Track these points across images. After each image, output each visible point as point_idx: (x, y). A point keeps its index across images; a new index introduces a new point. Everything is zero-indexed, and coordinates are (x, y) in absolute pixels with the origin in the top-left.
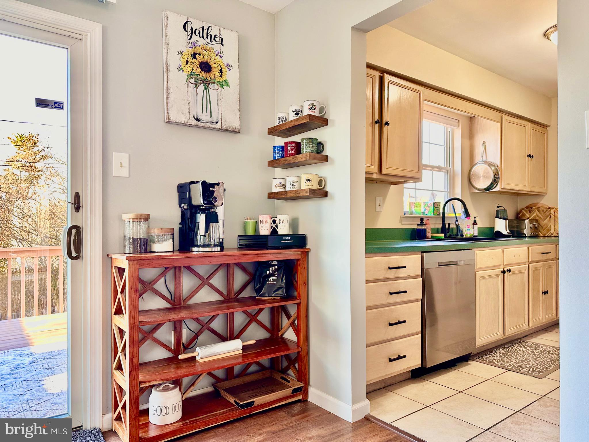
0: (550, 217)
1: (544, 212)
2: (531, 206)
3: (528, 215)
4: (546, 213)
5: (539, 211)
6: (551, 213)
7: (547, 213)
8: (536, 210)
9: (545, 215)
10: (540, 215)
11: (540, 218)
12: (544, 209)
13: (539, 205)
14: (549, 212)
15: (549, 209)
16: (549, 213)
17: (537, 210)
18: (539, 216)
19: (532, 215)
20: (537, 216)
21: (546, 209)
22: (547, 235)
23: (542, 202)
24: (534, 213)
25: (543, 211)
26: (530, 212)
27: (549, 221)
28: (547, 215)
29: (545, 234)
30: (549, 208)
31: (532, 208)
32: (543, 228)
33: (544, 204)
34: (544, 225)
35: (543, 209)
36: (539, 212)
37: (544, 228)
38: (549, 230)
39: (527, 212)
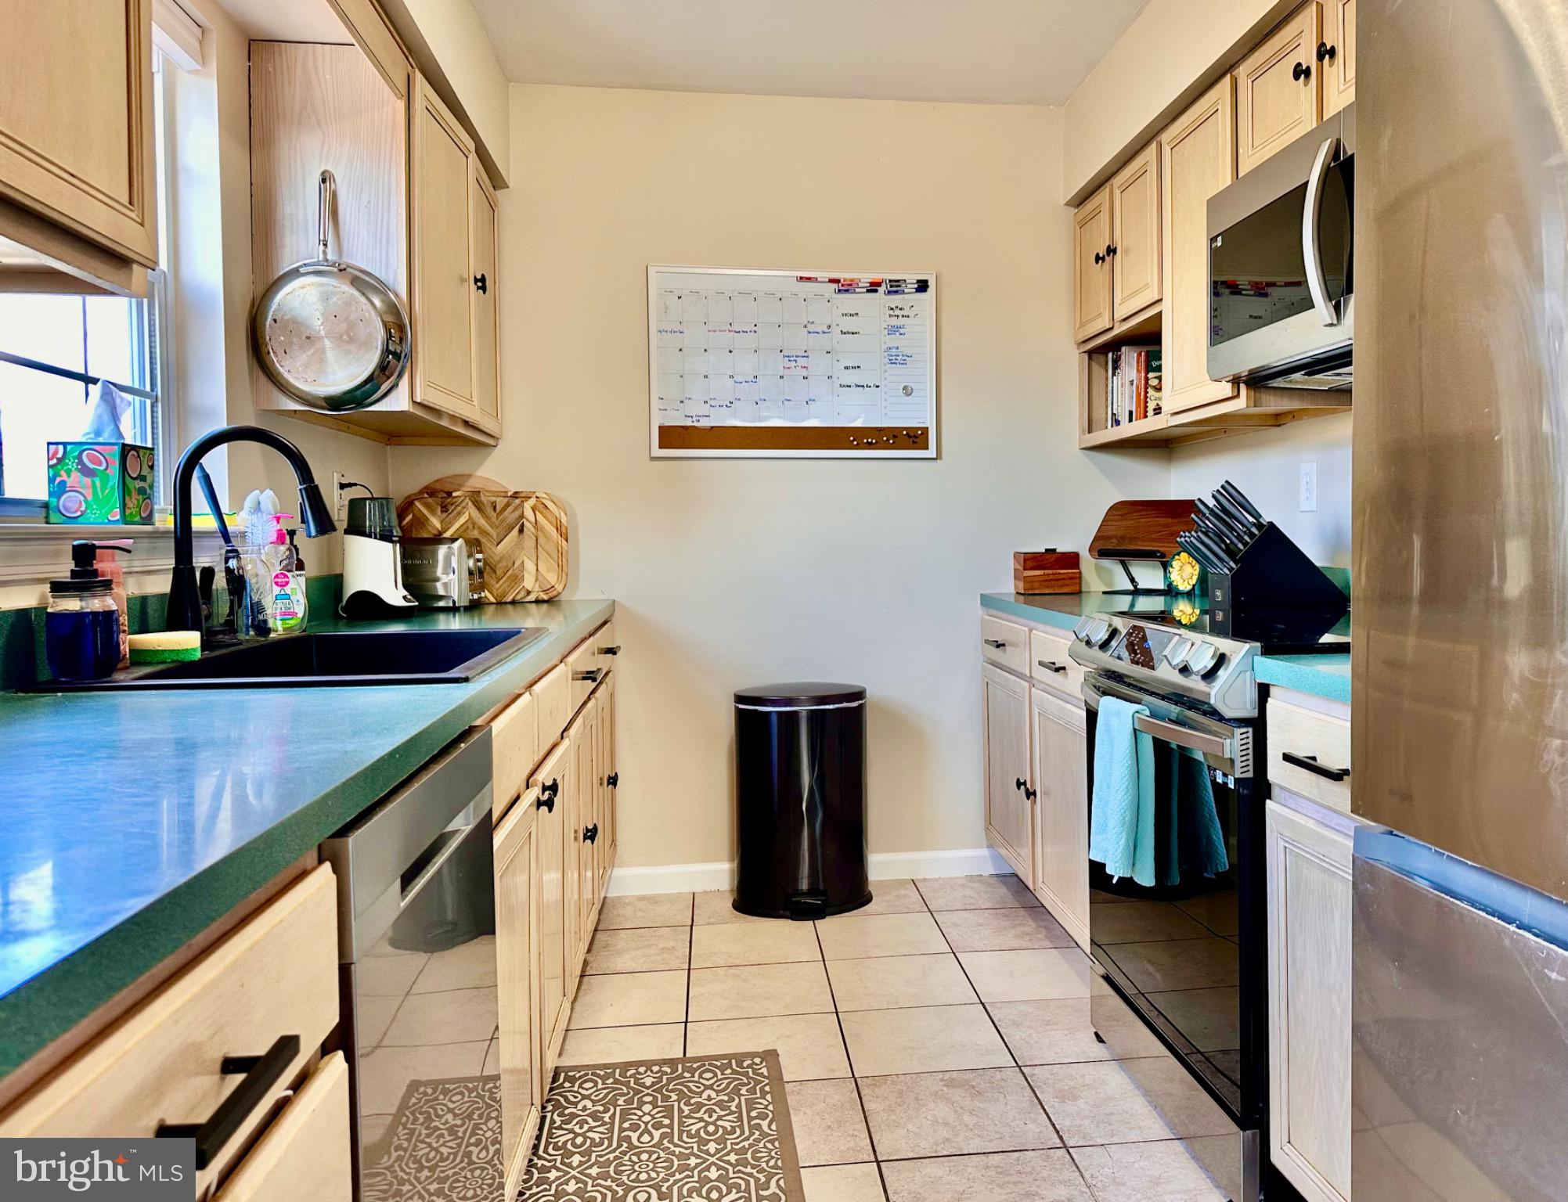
0: (521, 531)
1: (498, 509)
2: (448, 488)
3: (436, 522)
4: (506, 513)
5: (479, 506)
6: (522, 516)
7: (510, 516)
8: (467, 500)
9: (502, 521)
10: (482, 522)
11: (483, 532)
12: (498, 500)
13: (472, 484)
14: (516, 509)
15: (518, 501)
16: (517, 513)
17: (470, 504)
18: (479, 528)
19: (451, 524)
20: (474, 524)
21: (506, 500)
22: (509, 599)
23: (480, 473)
24: (459, 514)
25: (495, 508)
26: (444, 509)
27: (518, 545)
28: (508, 521)
29: (504, 595)
30: (516, 495)
31: (449, 494)
32: (495, 572)
33: (494, 482)
34: (499, 562)
35: (494, 499)
36: (479, 509)
37: (499, 572)
38: (517, 579)
39: (433, 511)
